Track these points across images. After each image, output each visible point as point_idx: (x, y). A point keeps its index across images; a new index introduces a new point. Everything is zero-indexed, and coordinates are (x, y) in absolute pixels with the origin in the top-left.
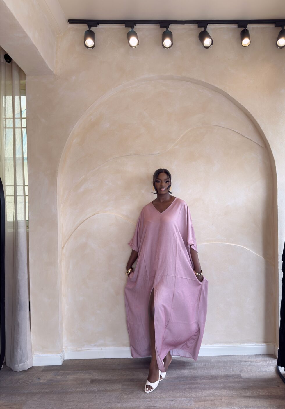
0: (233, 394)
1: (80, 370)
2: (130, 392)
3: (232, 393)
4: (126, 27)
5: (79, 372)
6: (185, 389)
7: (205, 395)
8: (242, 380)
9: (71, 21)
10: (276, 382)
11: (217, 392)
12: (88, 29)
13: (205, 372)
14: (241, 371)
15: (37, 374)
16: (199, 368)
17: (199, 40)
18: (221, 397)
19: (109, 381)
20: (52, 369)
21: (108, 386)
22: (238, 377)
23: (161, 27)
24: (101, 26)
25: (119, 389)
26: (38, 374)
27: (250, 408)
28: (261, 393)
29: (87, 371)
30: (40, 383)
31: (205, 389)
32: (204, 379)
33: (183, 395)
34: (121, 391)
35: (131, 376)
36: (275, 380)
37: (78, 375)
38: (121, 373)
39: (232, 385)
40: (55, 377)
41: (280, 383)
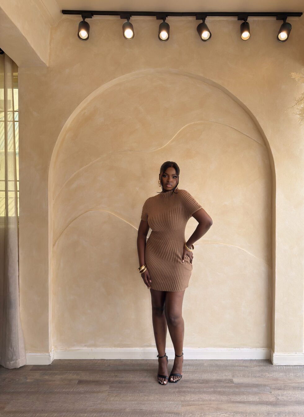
0: (223, 399)
2: (117, 394)
4: (121, 18)
5: (67, 372)
6: (174, 392)
7: (194, 399)
8: (233, 384)
9: (65, 12)
10: (269, 388)
11: (206, 397)
12: (82, 20)
13: (196, 376)
14: (233, 376)
15: (24, 373)
16: (190, 371)
17: (197, 33)
18: (210, 402)
19: (97, 382)
20: (41, 368)
21: (96, 387)
22: (230, 382)
23: (157, 19)
24: (96, 18)
25: (107, 390)
26: (26, 373)
27: (239, 413)
28: (251, 399)
29: (75, 372)
30: (26, 382)
31: (194, 393)
32: (195, 383)
33: (171, 399)
34: (108, 393)
35: (120, 377)
36: (268, 386)
37: (66, 375)
38: (109, 374)
39: (223, 389)
40: (43, 377)
41: (273, 389)
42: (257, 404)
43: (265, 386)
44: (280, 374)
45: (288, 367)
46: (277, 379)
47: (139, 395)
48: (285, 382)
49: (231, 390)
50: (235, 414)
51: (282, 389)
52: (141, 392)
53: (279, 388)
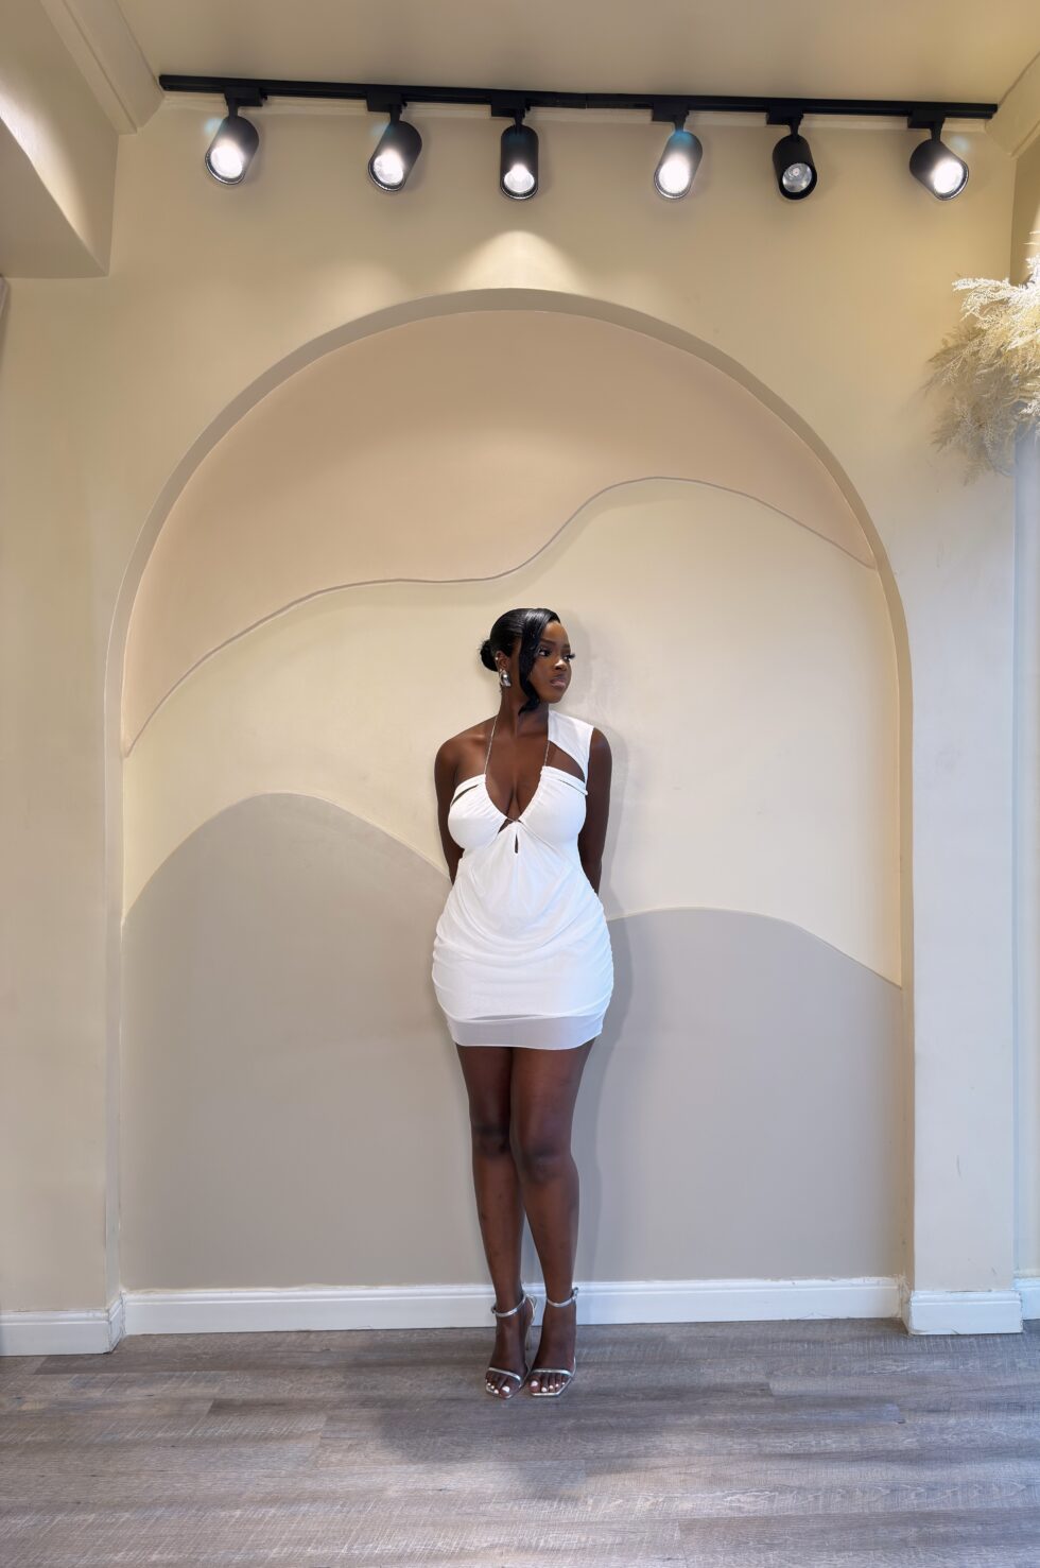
0: (735, 1446)
1: (175, 1371)
2: (355, 1442)
3: (730, 1443)
4: (371, 108)
5: (170, 1377)
6: (560, 1430)
8: (771, 1400)
9: (171, 83)
10: (896, 1408)
11: (673, 1443)
12: (230, 114)
13: (639, 1377)
14: (771, 1373)
15: (11, 1382)
16: (618, 1363)
18: (687, 1459)
19: (280, 1405)
20: (75, 1365)
21: (276, 1421)
22: (758, 1392)
23: (494, 113)
24: (276, 105)
25: (317, 1431)
26: (20, 1383)
27: (791, 1492)
28: (834, 1446)
29: (200, 1373)
30: (19, 1411)
31: (630, 1430)
32: (635, 1399)
33: (548, 1451)
34: (322, 1438)
35: (365, 1387)
36: (890, 1400)
37: (165, 1386)
38: (327, 1379)
39: (735, 1417)
40: (82, 1393)
41: (910, 1410)
42: (853, 1461)
43: (881, 1401)
44: (936, 1363)
45: (963, 1341)
46: (921, 1380)
47: (434, 1443)
48: (952, 1389)
49: (764, 1418)
50: (777, 1494)
51: (940, 1411)
52: (443, 1434)
53: (931, 1407)
